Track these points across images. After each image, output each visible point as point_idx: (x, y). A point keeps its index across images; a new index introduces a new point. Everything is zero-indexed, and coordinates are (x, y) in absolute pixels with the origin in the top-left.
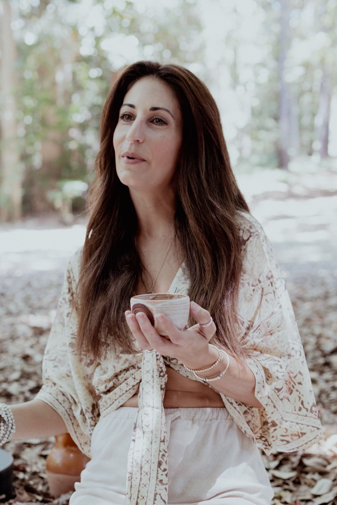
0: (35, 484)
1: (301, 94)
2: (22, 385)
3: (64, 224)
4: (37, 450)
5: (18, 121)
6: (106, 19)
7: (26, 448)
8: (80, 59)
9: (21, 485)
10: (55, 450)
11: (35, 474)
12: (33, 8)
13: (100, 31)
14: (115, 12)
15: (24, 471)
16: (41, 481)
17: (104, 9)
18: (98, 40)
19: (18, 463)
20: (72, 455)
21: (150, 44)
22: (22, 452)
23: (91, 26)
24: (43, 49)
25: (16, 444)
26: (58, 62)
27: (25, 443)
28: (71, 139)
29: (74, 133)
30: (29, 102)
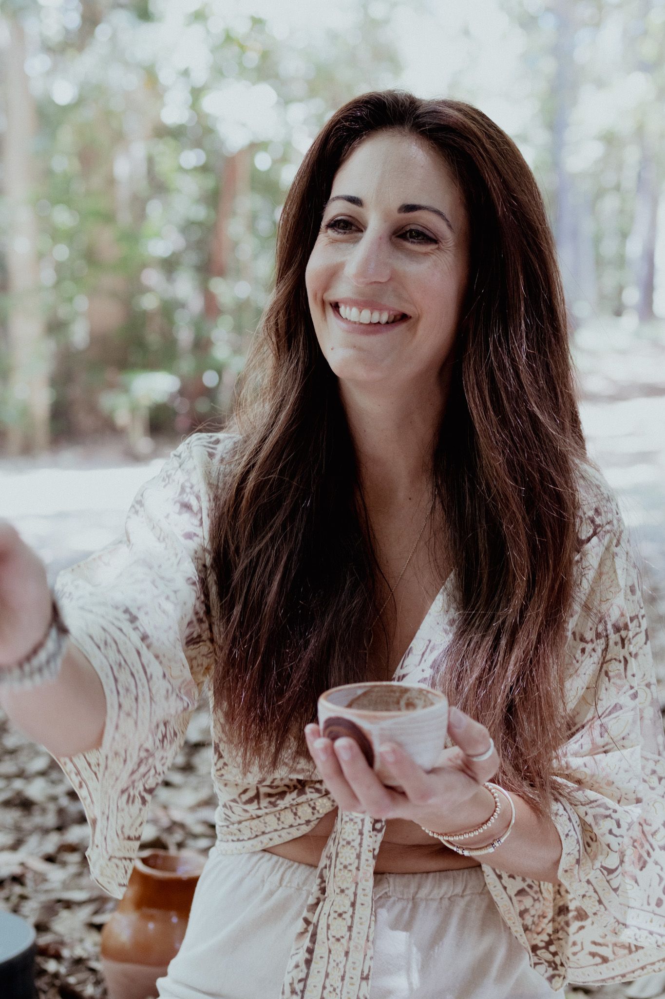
0: (79, 983)
1: (600, 194)
2: (53, 782)
3: (134, 458)
4: (84, 914)
5: (40, 256)
6: (212, 51)
7: (61, 909)
8: (163, 132)
9: (53, 985)
10: (117, 915)
11: (79, 962)
12: (67, 31)
13: (200, 76)
14: (229, 38)
15: (58, 957)
16: (91, 977)
17: (208, 32)
18: (197, 93)
19: (45, 940)
20: (151, 926)
21: (300, 100)
22: (53, 918)
23: (182, 66)
24: (89, 113)
25: (41, 903)
26: (119, 138)
27: (59, 901)
28: (144, 290)
29: (152, 277)
30: (63, 217)
